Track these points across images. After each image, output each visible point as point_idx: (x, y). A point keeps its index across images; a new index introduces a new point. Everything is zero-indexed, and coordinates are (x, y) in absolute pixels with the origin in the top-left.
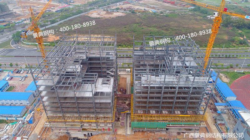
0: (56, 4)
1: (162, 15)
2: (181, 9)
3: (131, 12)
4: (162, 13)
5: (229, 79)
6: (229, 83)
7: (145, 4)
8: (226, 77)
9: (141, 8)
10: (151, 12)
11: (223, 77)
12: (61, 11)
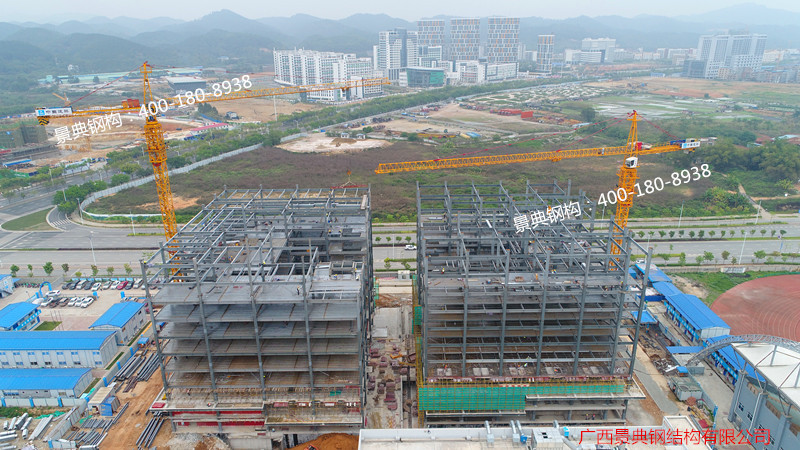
0: (186, 123)
1: (498, 144)
2: (552, 130)
3: (406, 139)
4: (496, 138)
5: (705, 291)
6: (707, 300)
7: (447, 120)
8: (698, 286)
9: (435, 128)
10: (466, 136)
11: (689, 285)
12: (202, 137)
